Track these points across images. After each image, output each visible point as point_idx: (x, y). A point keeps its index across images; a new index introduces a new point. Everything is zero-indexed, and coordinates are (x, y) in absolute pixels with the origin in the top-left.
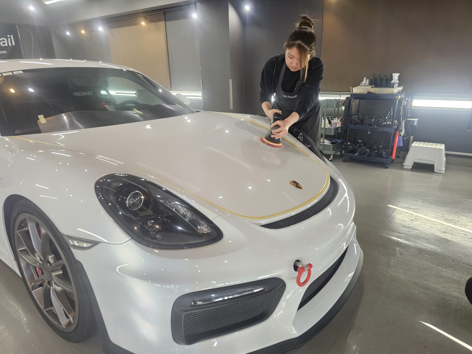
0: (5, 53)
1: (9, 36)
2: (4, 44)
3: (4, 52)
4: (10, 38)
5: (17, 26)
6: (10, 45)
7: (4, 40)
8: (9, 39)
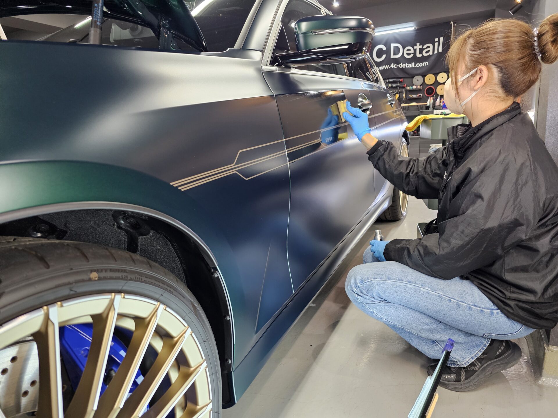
0: (425, 65)
1: (436, 40)
2: (427, 52)
3: (425, 63)
4: (439, 42)
5: (452, 22)
6: (436, 52)
7: (429, 47)
8: (436, 44)
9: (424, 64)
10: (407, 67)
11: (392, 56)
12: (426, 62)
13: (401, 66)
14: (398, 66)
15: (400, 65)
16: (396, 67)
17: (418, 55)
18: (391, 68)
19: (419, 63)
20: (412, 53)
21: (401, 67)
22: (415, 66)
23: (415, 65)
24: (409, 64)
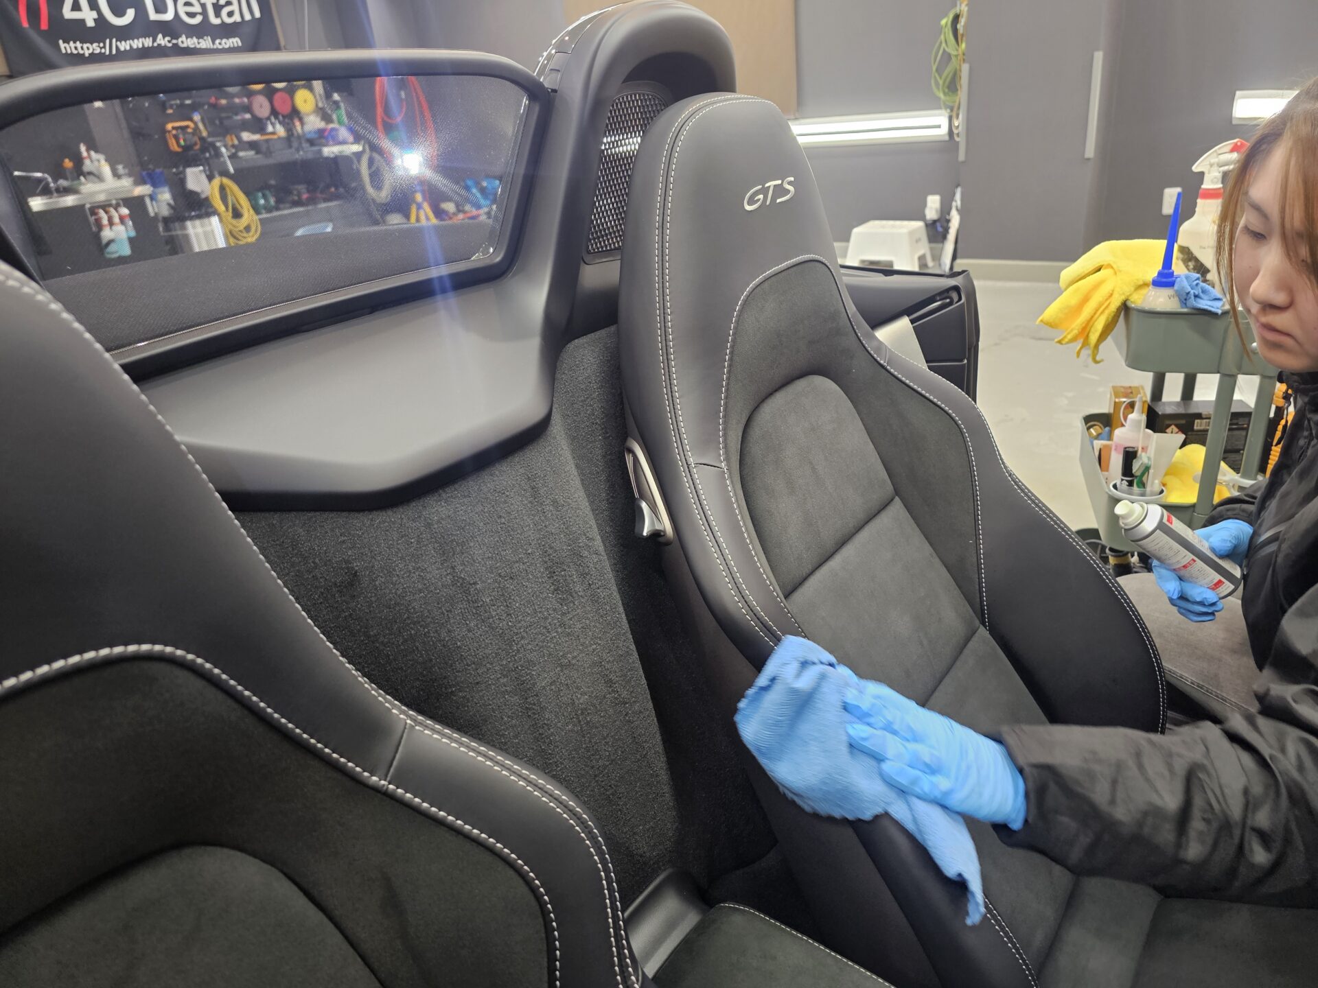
0: (236, 45)
2: (230, 14)
3: (233, 40)
6: (248, 17)
7: (230, 3)
9: (233, 43)
10: (198, 46)
11: (153, 16)
12: (234, 37)
13: (182, 42)
14: (174, 41)
15: (180, 40)
16: (170, 45)
17: (215, 21)
18: (159, 45)
19: (222, 39)
20: (200, 13)
21: (185, 45)
22: (215, 47)
23: (214, 43)
24: (201, 40)
